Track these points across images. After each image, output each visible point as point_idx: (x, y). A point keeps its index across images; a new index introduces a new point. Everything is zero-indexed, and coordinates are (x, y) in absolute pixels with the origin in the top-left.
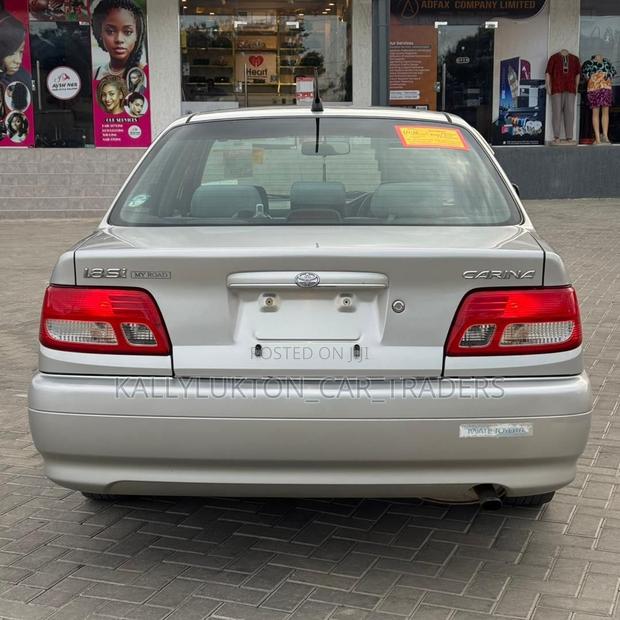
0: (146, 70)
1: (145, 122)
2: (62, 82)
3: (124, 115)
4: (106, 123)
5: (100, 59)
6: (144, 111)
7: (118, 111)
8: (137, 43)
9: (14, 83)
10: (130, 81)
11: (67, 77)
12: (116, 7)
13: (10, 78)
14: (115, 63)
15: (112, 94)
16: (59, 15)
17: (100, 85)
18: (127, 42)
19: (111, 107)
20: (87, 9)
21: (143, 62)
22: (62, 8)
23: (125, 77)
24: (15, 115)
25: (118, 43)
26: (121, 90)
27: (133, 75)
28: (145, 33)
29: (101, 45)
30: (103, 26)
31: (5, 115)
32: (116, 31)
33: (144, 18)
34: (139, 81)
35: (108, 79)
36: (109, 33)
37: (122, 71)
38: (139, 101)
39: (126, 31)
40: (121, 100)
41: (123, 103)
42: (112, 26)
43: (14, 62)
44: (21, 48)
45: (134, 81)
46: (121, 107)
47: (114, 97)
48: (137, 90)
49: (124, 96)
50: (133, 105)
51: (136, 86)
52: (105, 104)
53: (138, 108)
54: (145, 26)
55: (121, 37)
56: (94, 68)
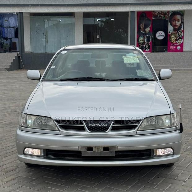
0: (183, 31)
1: (182, 45)
2: (160, 35)
3: (176, 43)
4: (171, 46)
5: (171, 28)
6: (182, 42)
7: (174, 42)
8: (181, 24)
9: (147, 36)
10: (178, 34)
11: (161, 34)
12: (176, 14)
13: (146, 34)
14: (175, 30)
15: (173, 38)
16: (160, 17)
17: (170, 36)
18: (178, 24)
19: (173, 41)
20: (168, 15)
21: (182, 29)
22: (161, 15)
23: (177, 33)
24: (147, 44)
25: (176, 24)
26: (176, 37)
27: (179, 32)
28: (183, 21)
29: (171, 25)
30: (172, 20)
31: (144, 44)
32: (176, 21)
33: (184, 17)
34: (181, 34)
35: (172, 34)
36: (174, 21)
37: (177, 31)
38: (180, 39)
39: (178, 21)
40: (175, 40)
41: (176, 40)
42: (175, 20)
43: (148, 30)
44: (150, 26)
45: (179, 34)
46: (175, 41)
47: (174, 39)
48: (180, 37)
49: (176, 38)
50: (179, 41)
51: (180, 35)
52: (171, 40)
53: (180, 41)
54: (184, 19)
55: (177, 22)
56: (169, 31)
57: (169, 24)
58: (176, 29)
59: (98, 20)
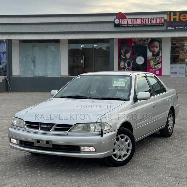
0: (161, 57)
1: (160, 70)
2: (140, 60)
3: (155, 68)
4: (150, 70)
5: (149, 54)
6: (160, 67)
7: (153, 67)
8: (159, 50)
9: (128, 61)
10: (157, 60)
11: (141, 59)
12: (154, 41)
13: (127, 60)
14: (153, 55)
15: (152, 63)
16: (140, 44)
17: (149, 61)
18: (157, 50)
19: (152, 66)
20: (147, 42)
21: (160, 55)
22: (141, 42)
23: (155, 58)
24: (128, 68)
25: (154, 50)
26: (154, 62)
27: (158, 58)
28: (161, 47)
29: (150, 51)
30: (151, 46)
31: (125, 68)
32: (154, 47)
33: (161, 44)
34: (159, 60)
35: (151, 59)
36: (152, 48)
37: (155, 57)
38: (159, 64)
39: (157, 47)
40: (154, 65)
41: (155, 65)
42: (153, 46)
43: (128, 55)
44: (130, 52)
45: (158, 59)
46: (154, 66)
47: (153, 64)
48: (159, 62)
49: (155, 63)
50: (157, 66)
51: (158, 61)
52: (150, 65)
53: (158, 66)
54: (161, 46)
55: (155, 49)
57: (148, 50)
58: (155, 54)
59: (82, 46)
